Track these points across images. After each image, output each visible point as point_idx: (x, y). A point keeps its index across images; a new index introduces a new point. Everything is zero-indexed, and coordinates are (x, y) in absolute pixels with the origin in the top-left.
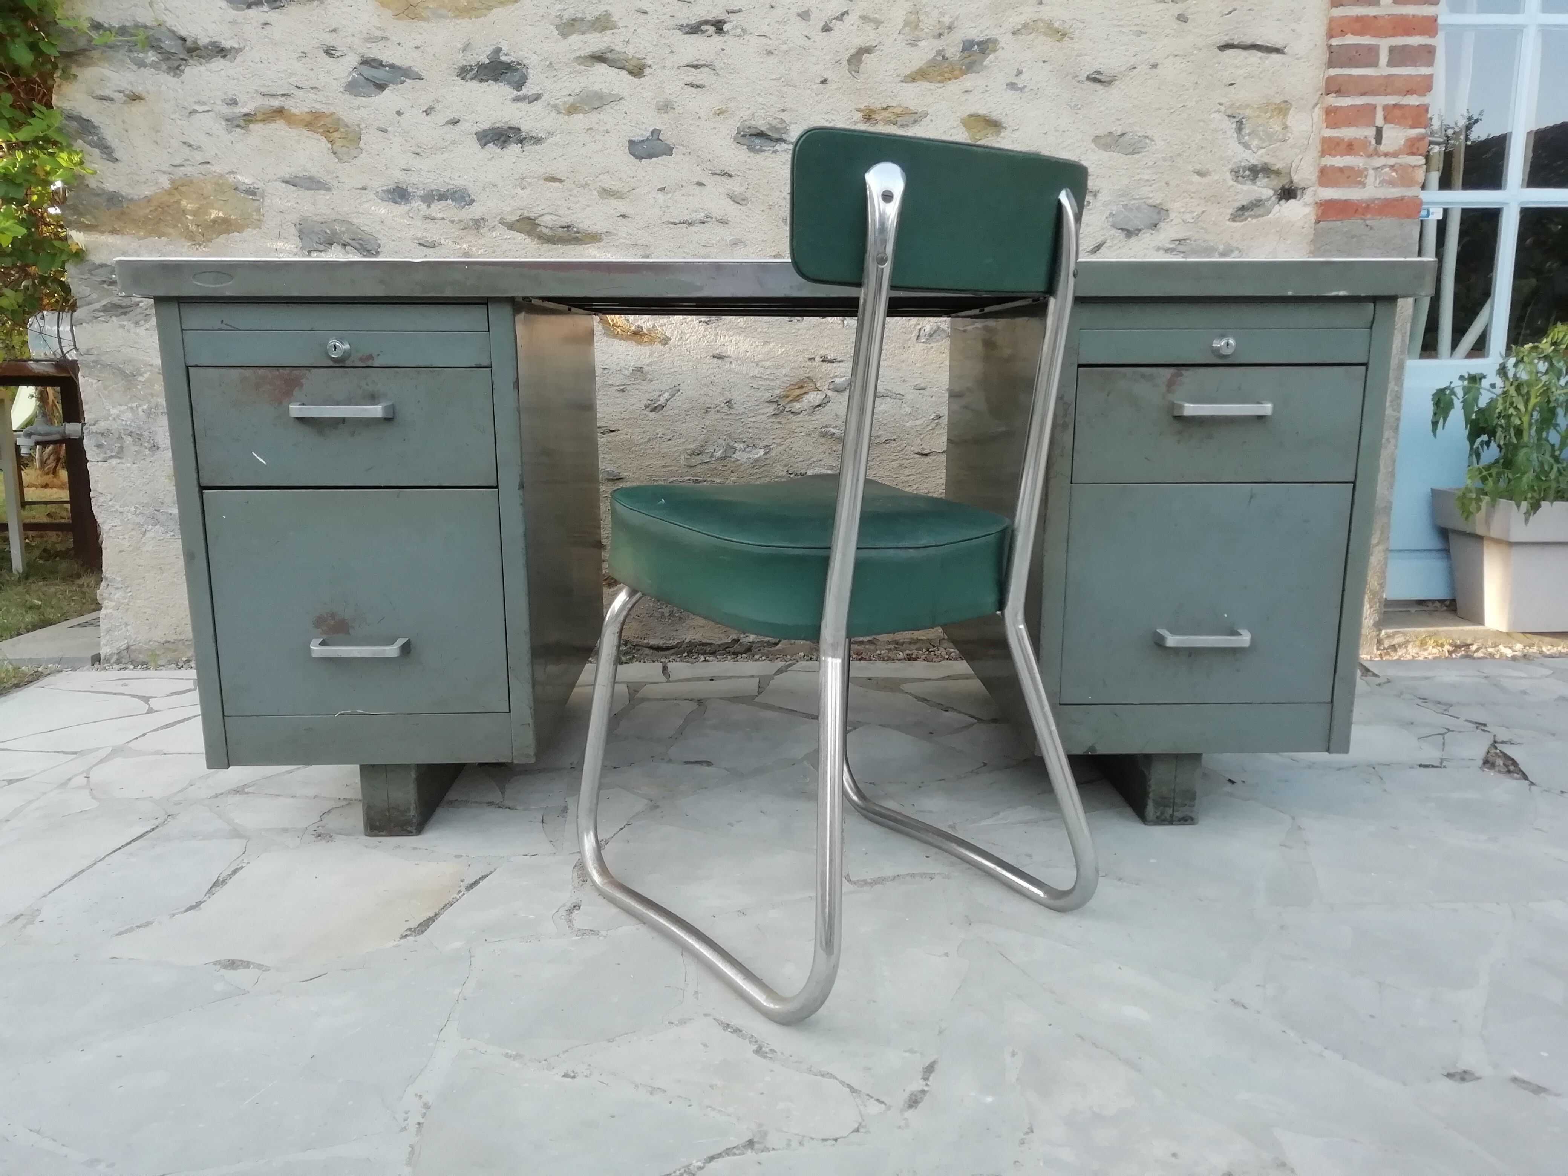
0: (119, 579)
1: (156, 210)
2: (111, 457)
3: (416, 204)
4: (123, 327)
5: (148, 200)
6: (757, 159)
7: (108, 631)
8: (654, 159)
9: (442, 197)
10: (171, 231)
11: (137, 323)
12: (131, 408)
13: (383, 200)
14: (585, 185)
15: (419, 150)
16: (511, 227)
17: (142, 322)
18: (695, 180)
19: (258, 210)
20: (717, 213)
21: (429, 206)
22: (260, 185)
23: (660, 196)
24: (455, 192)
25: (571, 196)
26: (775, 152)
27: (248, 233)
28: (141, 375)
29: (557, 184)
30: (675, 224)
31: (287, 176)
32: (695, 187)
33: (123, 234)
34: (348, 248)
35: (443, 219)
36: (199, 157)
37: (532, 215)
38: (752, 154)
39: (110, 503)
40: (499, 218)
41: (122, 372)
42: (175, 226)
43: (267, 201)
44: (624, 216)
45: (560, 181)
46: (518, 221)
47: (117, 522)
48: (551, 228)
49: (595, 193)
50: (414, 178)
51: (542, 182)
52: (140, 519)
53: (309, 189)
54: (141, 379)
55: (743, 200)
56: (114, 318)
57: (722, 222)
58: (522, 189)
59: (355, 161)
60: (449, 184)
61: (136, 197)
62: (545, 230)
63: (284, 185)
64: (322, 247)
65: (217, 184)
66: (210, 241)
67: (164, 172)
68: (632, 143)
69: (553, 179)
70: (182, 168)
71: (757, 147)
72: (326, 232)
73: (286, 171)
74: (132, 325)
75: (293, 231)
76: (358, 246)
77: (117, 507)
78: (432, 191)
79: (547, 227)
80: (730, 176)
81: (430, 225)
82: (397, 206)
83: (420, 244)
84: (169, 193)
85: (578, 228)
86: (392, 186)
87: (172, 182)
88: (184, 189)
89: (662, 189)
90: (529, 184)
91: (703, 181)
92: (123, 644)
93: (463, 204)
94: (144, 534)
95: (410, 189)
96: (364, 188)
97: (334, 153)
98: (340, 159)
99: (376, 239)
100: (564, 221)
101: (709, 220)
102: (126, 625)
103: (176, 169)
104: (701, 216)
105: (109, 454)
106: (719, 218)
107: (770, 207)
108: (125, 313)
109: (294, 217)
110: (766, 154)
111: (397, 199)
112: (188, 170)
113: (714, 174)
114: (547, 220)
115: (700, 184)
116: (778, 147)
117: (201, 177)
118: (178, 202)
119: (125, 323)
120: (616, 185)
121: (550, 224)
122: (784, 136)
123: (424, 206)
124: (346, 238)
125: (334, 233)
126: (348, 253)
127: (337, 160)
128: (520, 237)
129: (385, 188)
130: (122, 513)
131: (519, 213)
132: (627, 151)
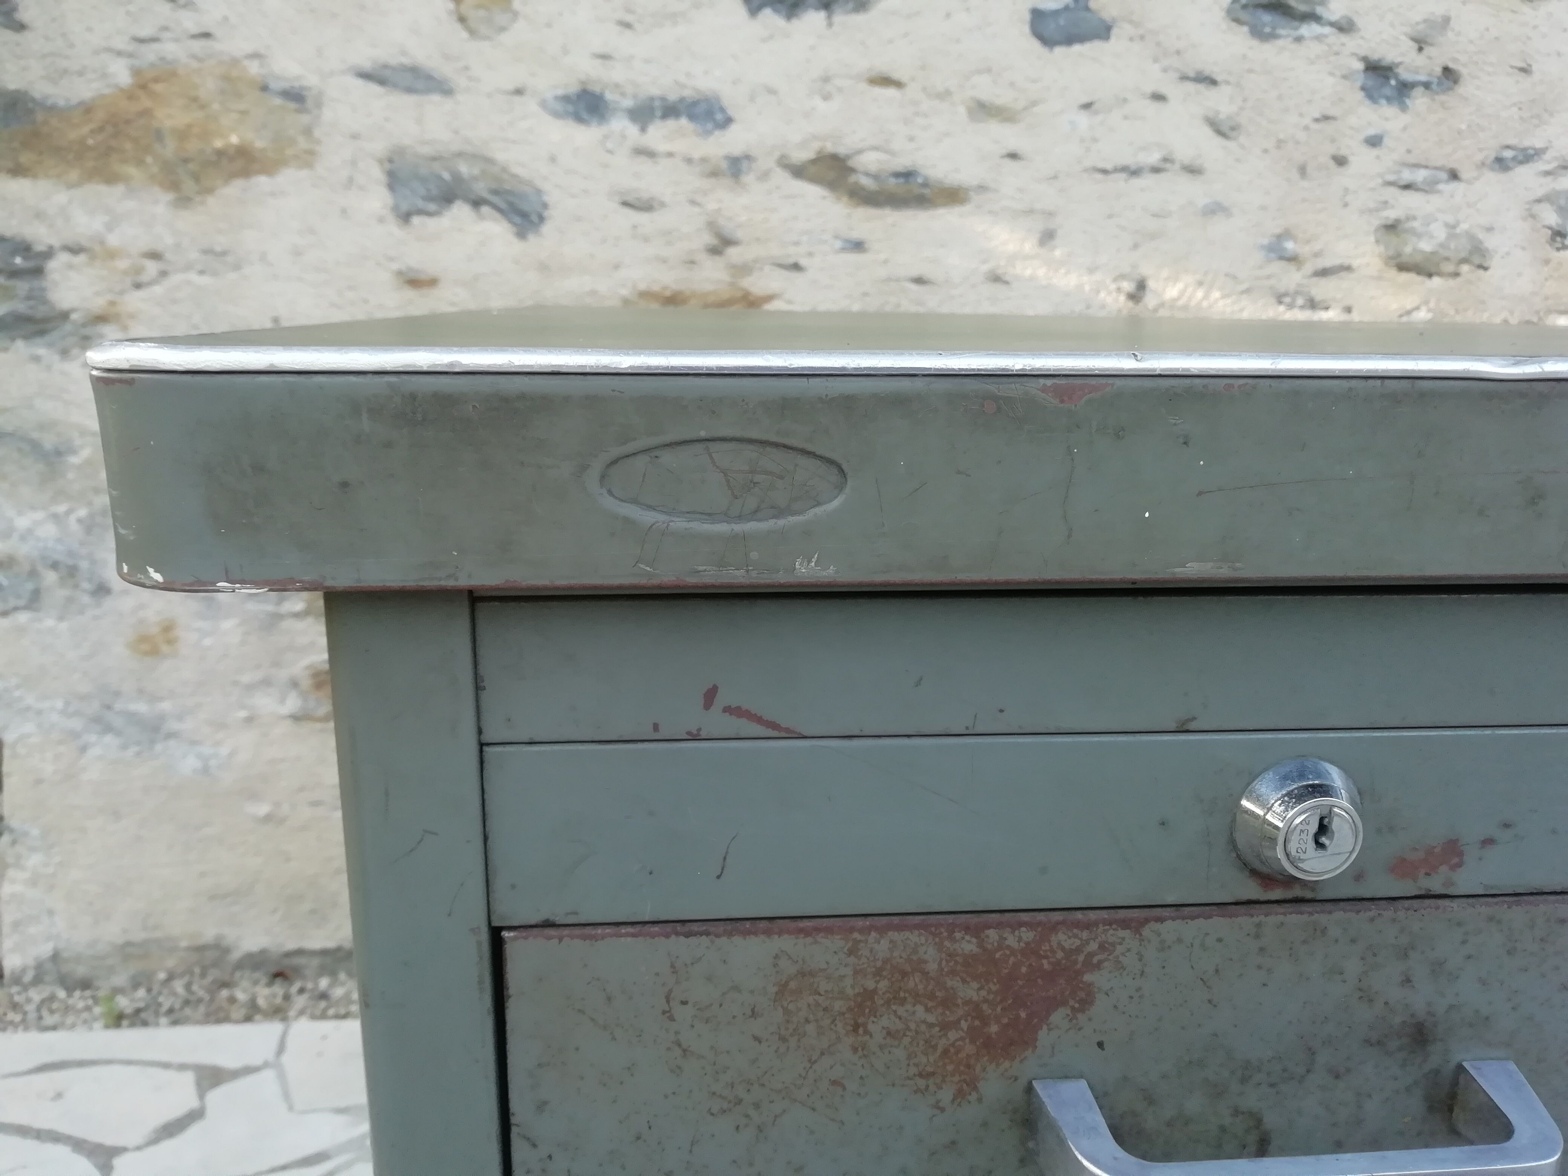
0: (35, 832)
1: (101, 129)
2: (16, 609)
3: (620, 124)
4: (36, 359)
5: (87, 109)
6: (1266, 52)
7: (16, 925)
8: (1077, 48)
9: (671, 110)
10: (132, 170)
11: (65, 353)
12: (55, 517)
13: (556, 115)
14: (945, 95)
15: (629, 18)
16: (799, 171)
17: (75, 351)
18: (1149, 89)
19: (308, 132)
20: (1184, 153)
21: (643, 129)
22: (312, 80)
23: (1083, 120)
24: (695, 103)
25: (917, 114)
26: (1299, 39)
27: (287, 177)
28: (73, 451)
29: (891, 92)
30: (1105, 172)
31: (367, 65)
32: (1148, 102)
33: (35, 176)
34: (485, 209)
35: (670, 155)
36: (189, 22)
37: (842, 150)
38: (1255, 43)
39: (17, 694)
40: (777, 154)
41: (35, 447)
42: (140, 163)
43: (327, 114)
44: (1013, 156)
45: (898, 84)
46: (814, 162)
47: (29, 727)
48: (876, 177)
49: (962, 110)
50: (617, 74)
51: (864, 86)
52: (76, 724)
53: (410, 90)
54: (74, 460)
55: (1233, 129)
56: (20, 344)
57: (1193, 170)
58: (826, 97)
59: (505, 38)
60: (683, 86)
61: (61, 103)
62: (865, 181)
63: (360, 83)
64: (432, 207)
65: (227, 78)
66: (210, 191)
67: (120, 54)
68: (1038, 16)
69: (885, 81)
70: (155, 46)
71: (1267, 30)
72: (439, 178)
73: (365, 57)
74: (56, 357)
75: (377, 173)
76: (503, 205)
77: (30, 700)
78: (652, 99)
79: (867, 174)
80: (1213, 82)
81: (644, 165)
82: (583, 128)
83: (626, 204)
84: (130, 95)
85: (926, 178)
86: (573, 89)
87: (136, 72)
88: (158, 88)
89: (1087, 106)
90: (840, 90)
91: (1163, 90)
92: (45, 950)
93: (710, 126)
94: (84, 749)
95: (609, 96)
96: (519, 92)
97: (462, 20)
98: (473, 33)
99: (539, 192)
100: (901, 163)
101: (1168, 166)
102: (51, 913)
103: (144, 48)
104: (1154, 158)
105: (12, 602)
106: (1187, 162)
107: (1280, 144)
108: (42, 333)
109: (380, 147)
110: (1280, 42)
111: (585, 116)
112: (170, 49)
113: (1184, 78)
114: (870, 161)
115: (1159, 97)
116: (1308, 30)
117: (195, 64)
118: (146, 113)
119: (42, 351)
120: (1002, 97)
121: (873, 168)
122: (1319, 10)
123: (632, 130)
124: (481, 189)
125: (457, 178)
126: (482, 218)
127: (465, 35)
128: (813, 192)
129: (560, 92)
130: (39, 712)
131: (816, 145)
132: (1027, 29)
